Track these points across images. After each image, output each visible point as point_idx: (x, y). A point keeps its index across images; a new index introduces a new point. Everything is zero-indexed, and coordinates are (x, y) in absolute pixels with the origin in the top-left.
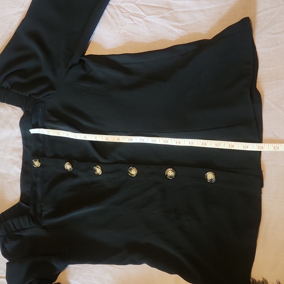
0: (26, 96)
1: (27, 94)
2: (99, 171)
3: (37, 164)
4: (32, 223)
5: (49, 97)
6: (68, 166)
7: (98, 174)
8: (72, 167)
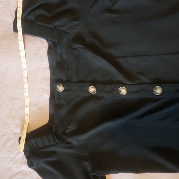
0: (51, 28)
1: (52, 26)
2: (123, 91)
3: (61, 88)
4: (56, 140)
5: (74, 27)
6: (92, 89)
7: (122, 95)
8: (96, 89)
